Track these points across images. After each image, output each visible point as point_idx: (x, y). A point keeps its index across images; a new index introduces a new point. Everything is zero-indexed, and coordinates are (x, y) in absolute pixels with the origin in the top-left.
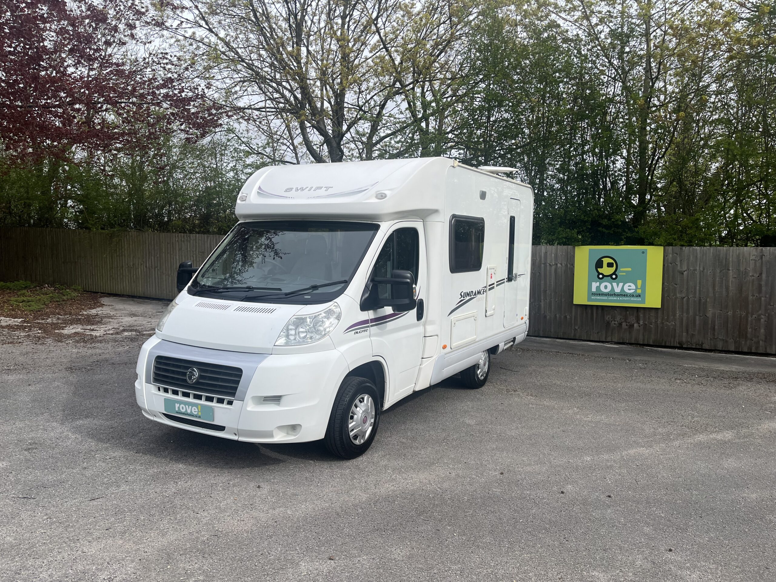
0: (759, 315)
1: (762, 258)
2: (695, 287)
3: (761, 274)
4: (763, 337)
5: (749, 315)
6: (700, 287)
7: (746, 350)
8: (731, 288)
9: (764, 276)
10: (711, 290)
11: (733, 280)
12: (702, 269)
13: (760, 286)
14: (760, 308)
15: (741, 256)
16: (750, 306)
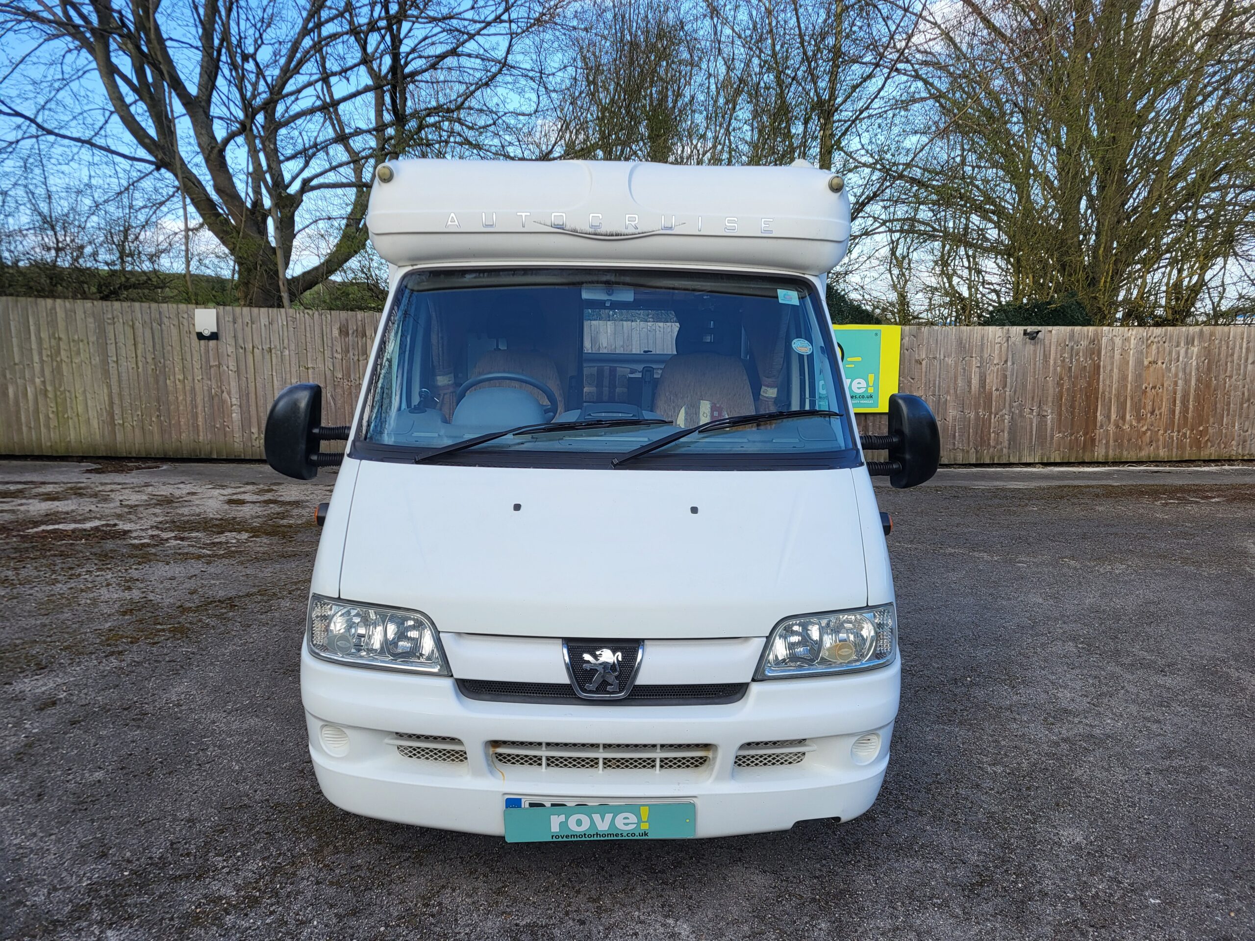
0: (1002, 416)
1: (1008, 340)
2: (935, 381)
3: (1006, 361)
4: (1006, 444)
5: (993, 416)
6: (939, 383)
7: (987, 461)
8: (973, 381)
9: (1009, 363)
10: (952, 385)
11: (977, 369)
12: (942, 357)
13: (1005, 377)
14: (1004, 407)
15: (986, 339)
16: (994, 403)
